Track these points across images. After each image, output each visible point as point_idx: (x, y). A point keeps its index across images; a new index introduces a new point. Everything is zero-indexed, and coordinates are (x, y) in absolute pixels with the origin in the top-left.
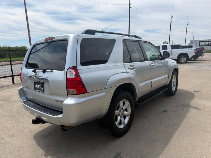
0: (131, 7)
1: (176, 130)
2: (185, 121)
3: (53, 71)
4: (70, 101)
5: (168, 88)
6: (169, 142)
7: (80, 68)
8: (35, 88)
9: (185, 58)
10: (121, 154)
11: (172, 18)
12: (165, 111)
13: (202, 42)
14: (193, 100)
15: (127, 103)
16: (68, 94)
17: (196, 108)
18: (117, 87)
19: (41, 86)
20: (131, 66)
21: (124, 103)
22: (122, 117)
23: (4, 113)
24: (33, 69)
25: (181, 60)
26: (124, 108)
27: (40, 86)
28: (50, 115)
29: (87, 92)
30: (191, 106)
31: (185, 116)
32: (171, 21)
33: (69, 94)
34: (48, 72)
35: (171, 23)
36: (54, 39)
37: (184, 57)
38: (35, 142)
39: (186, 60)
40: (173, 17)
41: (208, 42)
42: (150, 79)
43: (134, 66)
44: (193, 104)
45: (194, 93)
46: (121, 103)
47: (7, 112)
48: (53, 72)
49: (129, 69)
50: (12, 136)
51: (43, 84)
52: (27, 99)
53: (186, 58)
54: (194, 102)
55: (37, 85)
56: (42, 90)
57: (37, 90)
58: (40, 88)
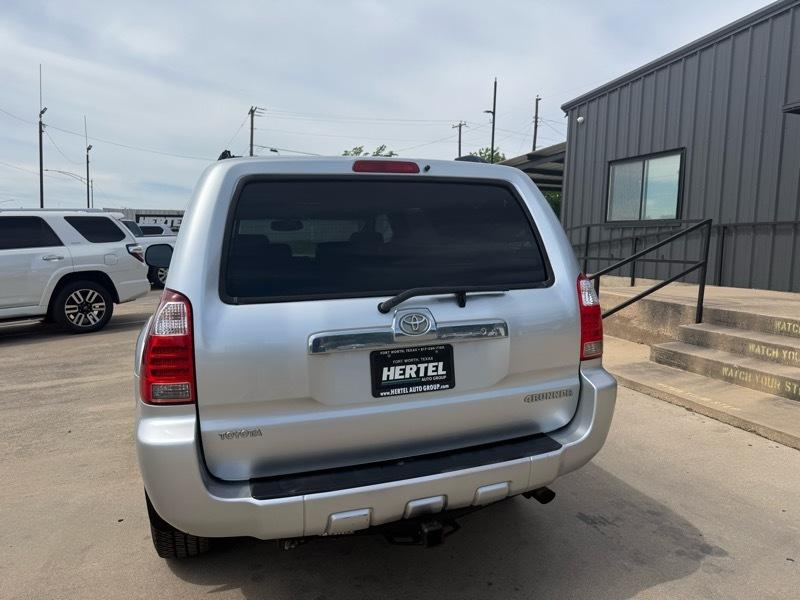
13: (144, 216)
16: (582, 359)
19: (431, 365)
27: (422, 367)
32: (41, 123)
35: (41, 131)
41: (164, 219)
55: (392, 368)
56: (441, 382)
57: (405, 390)
58: (422, 374)
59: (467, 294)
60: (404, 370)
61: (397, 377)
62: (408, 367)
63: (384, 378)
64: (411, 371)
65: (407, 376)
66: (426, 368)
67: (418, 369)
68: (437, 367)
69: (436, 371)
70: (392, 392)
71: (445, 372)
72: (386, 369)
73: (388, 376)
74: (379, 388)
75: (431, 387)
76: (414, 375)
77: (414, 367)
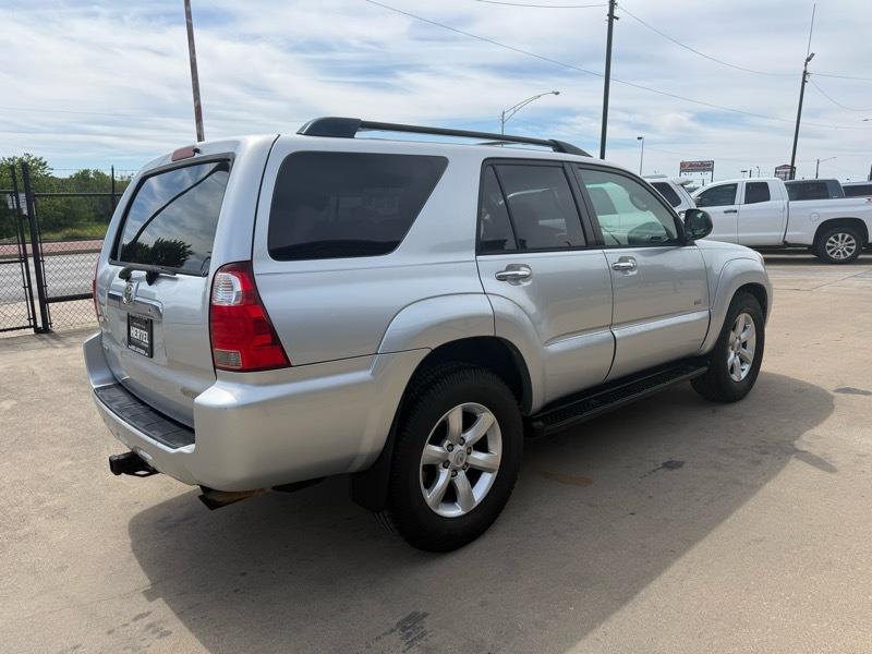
0: (615, 15)
1: (690, 543)
2: (748, 511)
3: (178, 275)
4: (220, 395)
5: (706, 369)
6: (636, 593)
7: (265, 267)
8: (130, 341)
9: (849, 239)
10: (425, 619)
11: (809, 60)
12: (670, 465)
14: (817, 425)
15: (487, 419)
16: (215, 367)
17: (820, 463)
18: (428, 351)
19: (145, 332)
20: (509, 268)
21: (469, 420)
22: (462, 474)
23: (59, 430)
24: (121, 268)
25: (830, 248)
26: (470, 436)
27: (142, 332)
28: (162, 443)
29: (288, 364)
30: (796, 451)
31: (754, 488)
32: (805, 73)
33: (219, 368)
35: (804, 81)
36: (196, 155)
37: (847, 236)
38: (130, 541)
39: (854, 247)
40: (813, 55)
42: (611, 326)
43: (528, 267)
44: (809, 444)
45: (836, 394)
46: (455, 417)
47: (70, 427)
48: (176, 279)
49: (501, 278)
50: (60, 513)
51: (148, 325)
52: (114, 378)
53: (853, 241)
54: (819, 437)
55: (134, 328)
56: (146, 350)
57: (135, 348)
58: (141, 338)
61: (135, 336)
62: (138, 330)
64: (138, 334)
65: (137, 338)
66: (143, 335)
68: (146, 336)
70: (132, 347)
71: (148, 342)
72: (131, 328)
73: (132, 333)
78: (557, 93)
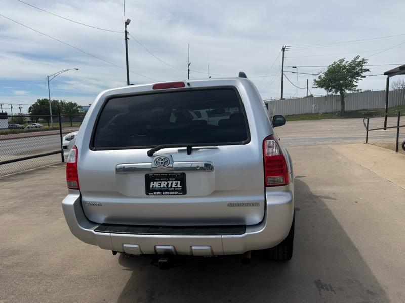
0: (128, 37)
11: (189, 65)
14: (309, 188)
16: (266, 186)
17: (328, 198)
19: (174, 182)
24: (150, 150)
27: (170, 183)
31: (328, 210)
32: (188, 70)
34: (201, 150)
35: (189, 73)
36: (187, 87)
44: (317, 194)
51: (180, 177)
54: (315, 191)
55: (155, 182)
56: (179, 191)
57: (160, 193)
58: (169, 186)
59: (193, 148)
60: (161, 184)
61: (157, 187)
62: (163, 182)
63: (151, 187)
64: (164, 184)
65: (162, 187)
66: (172, 184)
67: (168, 184)
68: (177, 183)
69: (177, 185)
70: (154, 193)
71: (181, 187)
72: (152, 183)
73: (153, 186)
74: (149, 191)
75: (173, 193)
76: (165, 187)
77: (166, 183)
78: (77, 69)
